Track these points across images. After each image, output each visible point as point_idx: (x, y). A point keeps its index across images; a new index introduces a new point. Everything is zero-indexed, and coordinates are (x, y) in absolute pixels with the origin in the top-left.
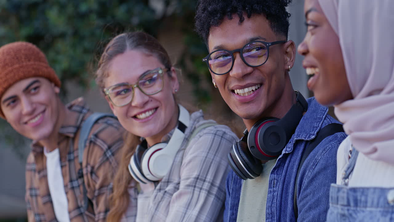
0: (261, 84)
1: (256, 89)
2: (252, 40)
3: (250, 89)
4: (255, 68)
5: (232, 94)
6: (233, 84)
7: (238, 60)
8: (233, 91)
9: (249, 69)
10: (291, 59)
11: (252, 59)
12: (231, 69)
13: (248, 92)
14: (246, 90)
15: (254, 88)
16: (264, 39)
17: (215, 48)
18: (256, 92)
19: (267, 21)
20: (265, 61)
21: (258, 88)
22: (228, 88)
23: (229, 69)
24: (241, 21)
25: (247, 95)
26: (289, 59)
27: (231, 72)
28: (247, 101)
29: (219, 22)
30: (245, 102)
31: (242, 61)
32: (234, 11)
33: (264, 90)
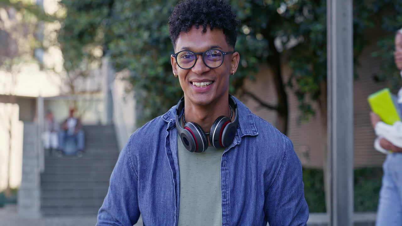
0: (213, 82)
1: (209, 84)
2: (213, 48)
3: (205, 83)
4: (211, 69)
5: (190, 84)
6: (192, 78)
7: (200, 60)
8: (191, 83)
9: (207, 69)
10: (235, 66)
11: (210, 62)
12: (193, 66)
13: (203, 86)
14: (202, 84)
15: (208, 83)
16: (221, 48)
17: (183, 48)
18: (208, 86)
19: (224, 35)
20: (220, 64)
21: (211, 84)
22: (188, 79)
23: (192, 66)
24: (205, 31)
25: (202, 87)
26: (233, 66)
27: (193, 68)
28: (201, 92)
29: (188, 29)
30: (200, 92)
31: (203, 62)
32: (201, 23)
33: (215, 85)
